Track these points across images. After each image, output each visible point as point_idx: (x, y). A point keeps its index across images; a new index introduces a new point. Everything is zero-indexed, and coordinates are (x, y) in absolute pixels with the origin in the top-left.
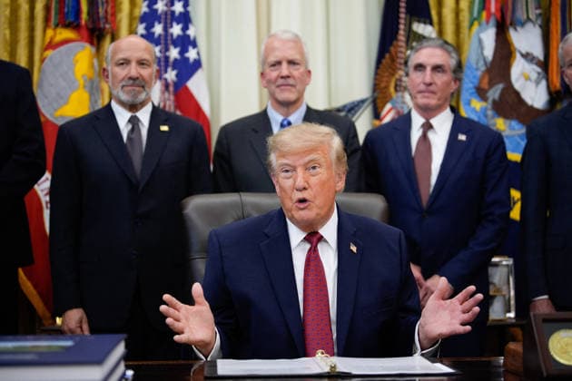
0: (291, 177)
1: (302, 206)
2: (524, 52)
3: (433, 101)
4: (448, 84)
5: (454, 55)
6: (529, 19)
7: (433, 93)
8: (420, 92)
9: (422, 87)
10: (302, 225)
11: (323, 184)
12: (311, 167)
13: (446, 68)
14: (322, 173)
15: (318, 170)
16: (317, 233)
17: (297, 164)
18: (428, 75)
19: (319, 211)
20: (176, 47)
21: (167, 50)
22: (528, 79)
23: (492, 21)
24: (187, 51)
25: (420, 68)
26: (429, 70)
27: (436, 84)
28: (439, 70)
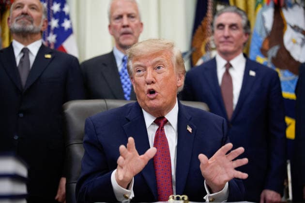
0: (142, 75)
1: (152, 96)
2: (293, 24)
3: (230, 48)
4: (240, 37)
5: (244, 17)
6: (296, 3)
7: (231, 42)
8: (221, 42)
9: (223, 39)
10: (152, 111)
11: (166, 79)
12: (157, 67)
13: (239, 26)
14: (166, 72)
15: (162, 69)
16: (164, 117)
17: (147, 64)
18: (226, 31)
19: (165, 100)
20: (56, 19)
21: (49, 20)
22: (295, 42)
23: (271, 4)
24: (63, 22)
25: (221, 27)
26: (227, 27)
27: (232, 36)
28: (234, 27)
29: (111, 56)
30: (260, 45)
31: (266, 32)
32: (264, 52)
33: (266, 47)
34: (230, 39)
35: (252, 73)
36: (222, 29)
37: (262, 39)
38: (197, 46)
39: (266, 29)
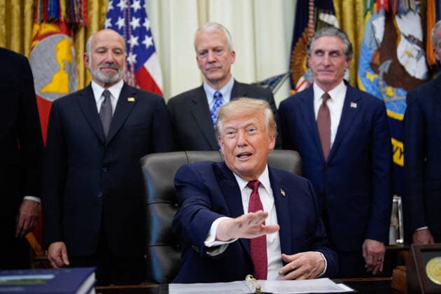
0: (234, 137)
2: (407, 34)
3: (331, 78)
7: (332, 71)
8: (320, 70)
12: (249, 130)
13: (340, 52)
14: (258, 134)
15: (255, 131)
16: (257, 180)
17: (239, 127)
20: (135, 36)
21: (128, 38)
22: (410, 55)
23: (382, 11)
24: (144, 39)
25: (320, 54)
26: (327, 54)
27: (332, 65)
28: (334, 55)
29: (200, 91)
30: (370, 58)
31: (377, 44)
32: (374, 67)
33: (377, 61)
34: (331, 68)
35: (354, 105)
36: (321, 56)
37: (372, 52)
38: (297, 63)
39: (376, 41)
